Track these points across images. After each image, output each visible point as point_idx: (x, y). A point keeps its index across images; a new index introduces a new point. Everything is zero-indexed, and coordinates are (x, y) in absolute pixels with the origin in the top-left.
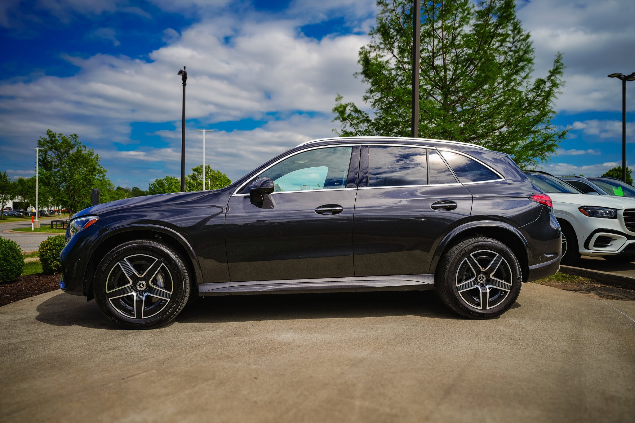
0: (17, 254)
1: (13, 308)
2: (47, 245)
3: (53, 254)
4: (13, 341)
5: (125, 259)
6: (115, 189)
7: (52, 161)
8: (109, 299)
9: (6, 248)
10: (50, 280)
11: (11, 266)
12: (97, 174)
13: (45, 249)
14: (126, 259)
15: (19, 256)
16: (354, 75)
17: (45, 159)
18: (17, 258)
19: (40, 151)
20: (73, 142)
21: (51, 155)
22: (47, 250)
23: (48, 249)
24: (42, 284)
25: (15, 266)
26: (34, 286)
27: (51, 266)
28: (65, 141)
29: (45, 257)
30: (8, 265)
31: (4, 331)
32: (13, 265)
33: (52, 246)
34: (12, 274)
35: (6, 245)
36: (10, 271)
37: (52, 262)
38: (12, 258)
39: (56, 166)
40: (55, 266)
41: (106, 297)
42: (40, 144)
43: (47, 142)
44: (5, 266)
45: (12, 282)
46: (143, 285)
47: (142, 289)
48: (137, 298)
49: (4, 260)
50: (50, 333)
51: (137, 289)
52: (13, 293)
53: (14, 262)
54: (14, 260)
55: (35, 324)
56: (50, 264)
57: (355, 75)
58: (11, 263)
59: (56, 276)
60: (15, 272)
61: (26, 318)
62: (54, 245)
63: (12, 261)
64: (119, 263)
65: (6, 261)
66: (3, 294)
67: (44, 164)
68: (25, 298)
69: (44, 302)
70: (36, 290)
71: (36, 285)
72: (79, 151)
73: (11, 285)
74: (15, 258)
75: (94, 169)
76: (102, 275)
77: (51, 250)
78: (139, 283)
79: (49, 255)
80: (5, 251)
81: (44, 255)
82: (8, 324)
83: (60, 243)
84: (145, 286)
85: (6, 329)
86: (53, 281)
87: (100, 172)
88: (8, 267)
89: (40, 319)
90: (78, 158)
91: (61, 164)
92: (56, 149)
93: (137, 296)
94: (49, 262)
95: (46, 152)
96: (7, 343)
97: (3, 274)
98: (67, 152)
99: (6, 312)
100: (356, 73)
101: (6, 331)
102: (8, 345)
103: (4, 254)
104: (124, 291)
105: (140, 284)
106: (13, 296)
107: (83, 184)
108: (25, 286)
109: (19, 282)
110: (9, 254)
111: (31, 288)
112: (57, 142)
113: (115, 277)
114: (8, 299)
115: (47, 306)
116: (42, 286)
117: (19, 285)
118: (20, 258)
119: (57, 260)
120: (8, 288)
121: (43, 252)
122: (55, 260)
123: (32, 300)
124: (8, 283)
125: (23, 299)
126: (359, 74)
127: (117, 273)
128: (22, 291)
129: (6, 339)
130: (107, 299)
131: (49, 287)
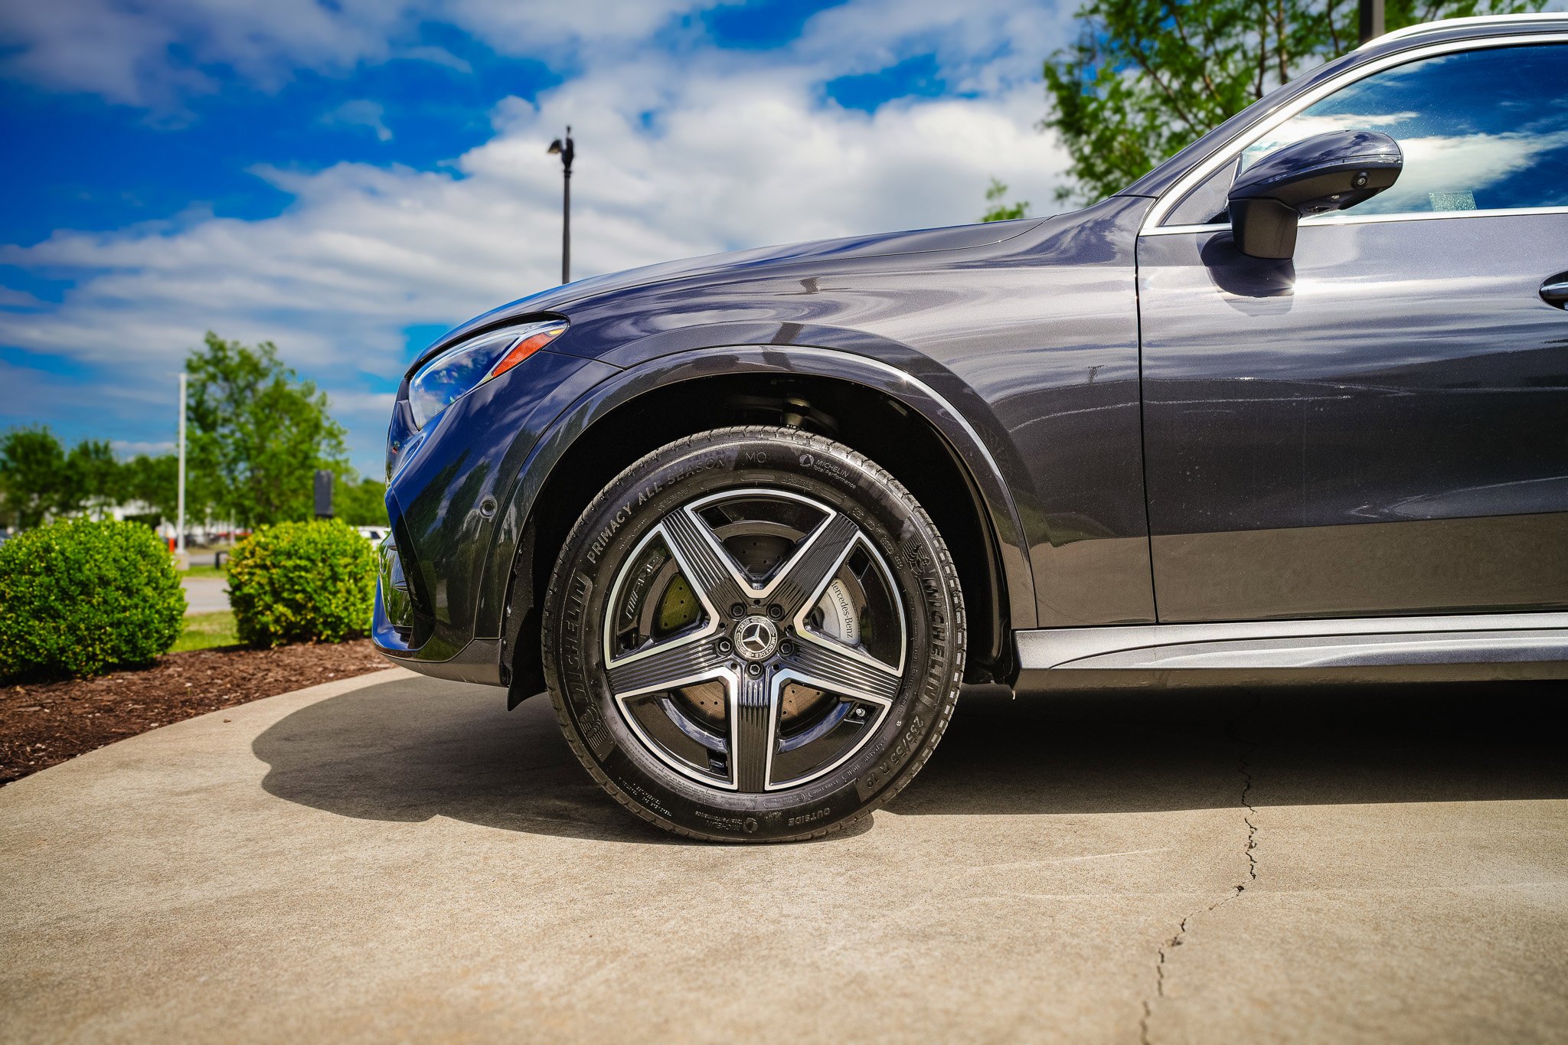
0: (162, 571)
1: (166, 746)
2: (253, 554)
3: (271, 582)
4: (192, 894)
5: (688, 509)
6: (360, 481)
7: (216, 409)
8: (619, 697)
9: (127, 550)
10: (267, 663)
11: (143, 610)
12: (324, 438)
13: (247, 566)
14: (695, 510)
15: (168, 579)
17: (200, 403)
18: (163, 582)
19: (190, 385)
20: (264, 363)
21: (216, 393)
22: (251, 567)
23: (256, 566)
24: (245, 675)
25: (157, 612)
26: (222, 679)
27: (264, 619)
28: (246, 358)
29: (247, 590)
30: (136, 606)
31: (142, 841)
32: (152, 606)
33: (269, 556)
34: (147, 637)
35: (127, 539)
36: (141, 627)
37: (269, 607)
38: (147, 584)
39: (226, 421)
40: (277, 621)
41: (605, 688)
42: (191, 368)
43: (207, 362)
44: (125, 609)
45: (149, 665)
46: (764, 635)
47: (760, 655)
48: (741, 694)
49: (124, 590)
50: (351, 852)
51: (737, 654)
52: (156, 700)
53: (153, 597)
54: (155, 589)
55: (270, 809)
56: (263, 614)
58: (145, 600)
59: (282, 652)
60: (157, 632)
61: (224, 785)
62: (275, 553)
63: (148, 591)
64: (660, 528)
65: (129, 592)
66: (122, 701)
67: (200, 415)
68: (197, 715)
69: (274, 727)
70: (228, 691)
71: (226, 676)
72: (278, 384)
73: (144, 674)
74: (157, 583)
75: (317, 427)
76: (588, 583)
77: (264, 567)
78: (744, 625)
79: (259, 583)
80: (126, 559)
81: (245, 584)
82: (154, 810)
83: (294, 546)
84: (773, 641)
85: (151, 833)
86: (278, 665)
87: (331, 434)
88: (134, 611)
89: (281, 786)
90: (276, 402)
91: (238, 416)
92: (226, 379)
93: (741, 685)
94: (260, 605)
95: (204, 386)
96: (165, 906)
97: (121, 635)
98: (250, 386)
99: (139, 761)
101: (151, 843)
102: (172, 918)
103: (122, 570)
104: (683, 662)
105: (750, 631)
106: (157, 708)
107: (289, 465)
108: (189, 679)
109: (168, 668)
110: (135, 567)
111: (212, 684)
112: (227, 361)
113: (643, 592)
114: (139, 717)
115: (287, 739)
116: (244, 679)
117: (171, 676)
118: (172, 587)
119: (284, 599)
120: (134, 684)
121: (240, 573)
122: (276, 602)
123: (226, 721)
124: (133, 667)
125: (189, 716)
127: (651, 579)
128: (185, 693)
129: (155, 879)
130: (608, 696)
131: (270, 683)
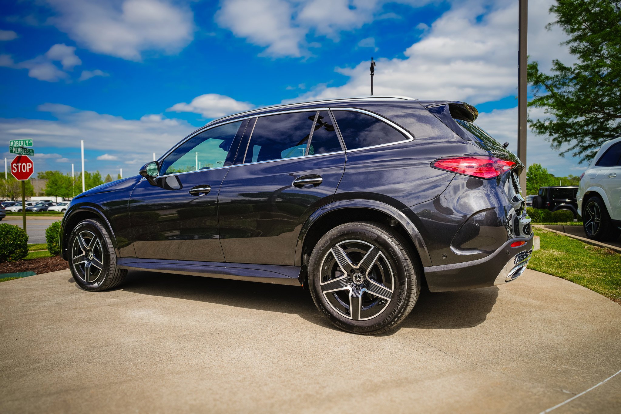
5: (79, 234)
8: (74, 264)
16: (546, 27)
46: (91, 256)
47: (91, 259)
48: (86, 265)
51: (89, 258)
57: (548, 27)
64: (77, 237)
78: (89, 254)
100: (550, 24)
126: (553, 24)
